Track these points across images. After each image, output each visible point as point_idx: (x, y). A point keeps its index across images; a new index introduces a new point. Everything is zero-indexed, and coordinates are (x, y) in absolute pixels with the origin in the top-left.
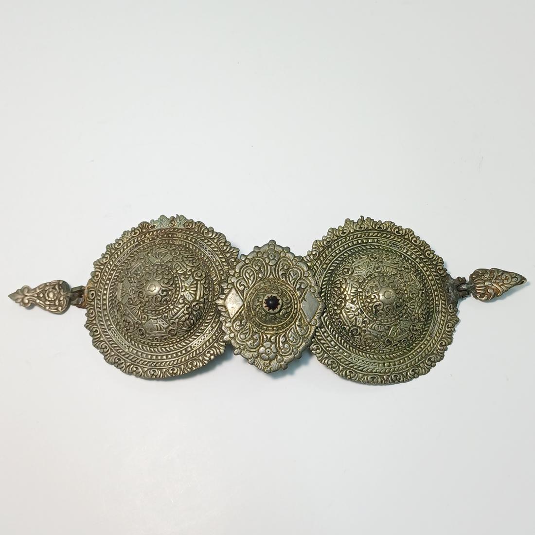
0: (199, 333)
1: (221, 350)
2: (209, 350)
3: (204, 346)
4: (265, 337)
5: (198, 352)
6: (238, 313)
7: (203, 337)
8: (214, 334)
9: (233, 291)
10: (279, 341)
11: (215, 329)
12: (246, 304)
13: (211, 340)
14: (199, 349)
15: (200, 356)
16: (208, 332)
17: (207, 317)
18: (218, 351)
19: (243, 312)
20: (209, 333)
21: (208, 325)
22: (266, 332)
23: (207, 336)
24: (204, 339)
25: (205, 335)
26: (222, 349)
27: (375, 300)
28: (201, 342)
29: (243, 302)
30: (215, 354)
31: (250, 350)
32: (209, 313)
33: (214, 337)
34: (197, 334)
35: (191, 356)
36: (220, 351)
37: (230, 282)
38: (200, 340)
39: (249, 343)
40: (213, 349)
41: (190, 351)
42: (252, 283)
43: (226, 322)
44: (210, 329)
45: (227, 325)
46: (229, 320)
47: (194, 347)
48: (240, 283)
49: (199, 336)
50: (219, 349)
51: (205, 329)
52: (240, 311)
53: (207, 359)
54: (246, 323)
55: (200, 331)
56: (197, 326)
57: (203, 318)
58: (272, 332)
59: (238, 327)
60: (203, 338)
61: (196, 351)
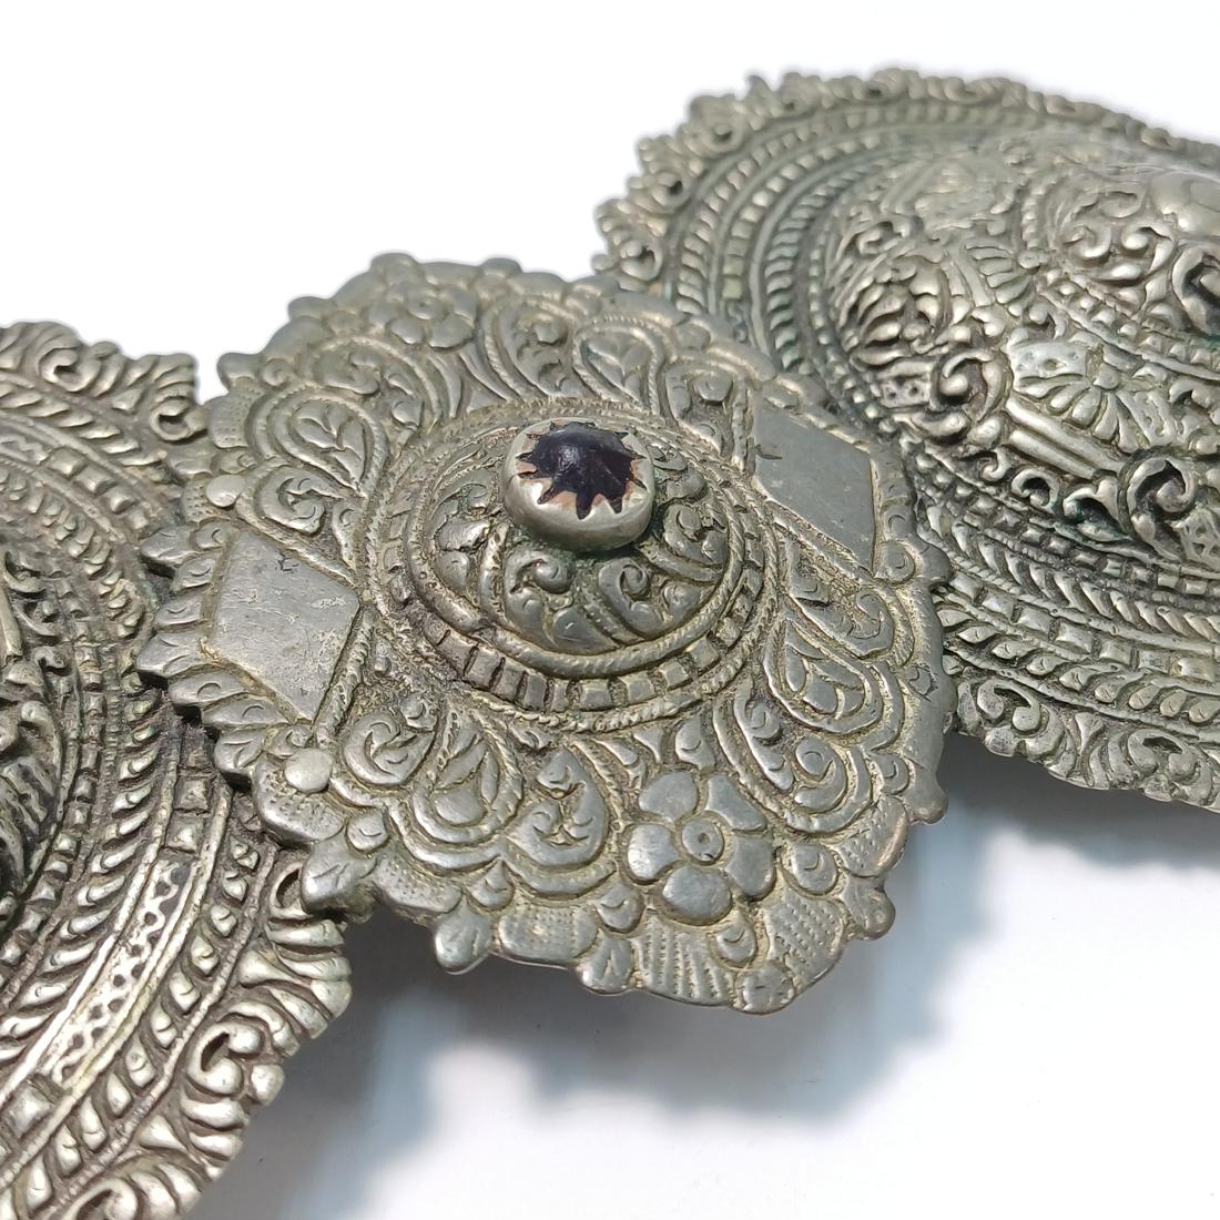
0: (76, 940)
1: (319, 990)
2: (214, 1032)
3: (160, 1021)
4: (624, 757)
5: (118, 1095)
6: (351, 669)
7: (122, 954)
8: (215, 893)
9: (249, 553)
10: (739, 745)
11: (208, 857)
12: (379, 599)
13: (200, 949)
14: (118, 1067)
15: (145, 1119)
16: (152, 904)
17: (110, 798)
18: (293, 1005)
19: (382, 649)
20: (168, 908)
21: (138, 854)
22: (613, 720)
23: (153, 940)
24: (137, 972)
25: (139, 938)
26: (327, 982)
27: (1161, 254)
28: (116, 1005)
29: (357, 592)
30: (280, 1036)
31: (553, 883)
32: (114, 769)
33: (218, 914)
34: (66, 957)
35: (69, 1156)
36: (312, 1000)
37: (206, 513)
38: (106, 994)
39: (522, 837)
40: (246, 1009)
41: (38, 1123)
42: (367, 462)
43: (280, 762)
44: (162, 873)
45: (296, 776)
46: (299, 737)
47: (69, 1070)
48: (282, 491)
49: (81, 965)
50: (300, 988)
51: (121, 892)
52: (356, 653)
53: (222, 1112)
54: (439, 713)
55: (81, 925)
56: (44, 891)
57: (79, 817)
58: (655, 708)
59: (393, 756)
60: (125, 964)
61: (97, 1090)
